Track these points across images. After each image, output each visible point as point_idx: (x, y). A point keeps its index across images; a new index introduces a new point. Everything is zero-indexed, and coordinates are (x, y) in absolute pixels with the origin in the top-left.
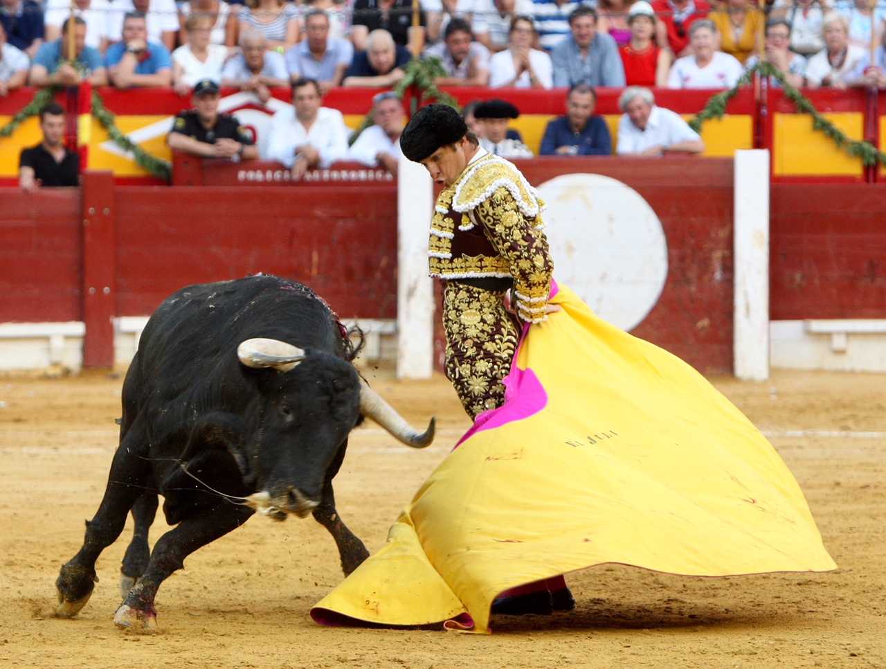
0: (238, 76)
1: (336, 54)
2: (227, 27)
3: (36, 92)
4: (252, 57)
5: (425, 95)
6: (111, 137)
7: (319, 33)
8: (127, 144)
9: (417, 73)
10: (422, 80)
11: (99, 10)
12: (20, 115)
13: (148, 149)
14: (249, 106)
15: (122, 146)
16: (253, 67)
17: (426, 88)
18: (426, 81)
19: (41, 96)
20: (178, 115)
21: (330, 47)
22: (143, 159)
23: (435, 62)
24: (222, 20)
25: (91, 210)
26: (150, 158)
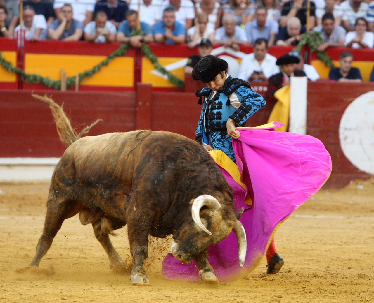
0: (222, 38)
1: (270, 28)
2: (218, 14)
3: (121, 45)
4: (228, 29)
5: (312, 51)
6: (156, 68)
7: (261, 18)
8: (164, 71)
9: (308, 39)
10: (310, 43)
11: (156, 5)
12: (112, 55)
13: (174, 74)
14: (225, 54)
15: (162, 72)
16: (229, 34)
17: (312, 47)
18: (312, 44)
19: (123, 46)
20: (190, 57)
21: (267, 24)
22: (172, 78)
23: (317, 34)
24: (215, 11)
25: (140, 103)
26: (175, 78)
